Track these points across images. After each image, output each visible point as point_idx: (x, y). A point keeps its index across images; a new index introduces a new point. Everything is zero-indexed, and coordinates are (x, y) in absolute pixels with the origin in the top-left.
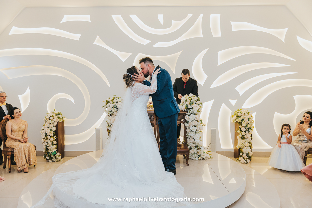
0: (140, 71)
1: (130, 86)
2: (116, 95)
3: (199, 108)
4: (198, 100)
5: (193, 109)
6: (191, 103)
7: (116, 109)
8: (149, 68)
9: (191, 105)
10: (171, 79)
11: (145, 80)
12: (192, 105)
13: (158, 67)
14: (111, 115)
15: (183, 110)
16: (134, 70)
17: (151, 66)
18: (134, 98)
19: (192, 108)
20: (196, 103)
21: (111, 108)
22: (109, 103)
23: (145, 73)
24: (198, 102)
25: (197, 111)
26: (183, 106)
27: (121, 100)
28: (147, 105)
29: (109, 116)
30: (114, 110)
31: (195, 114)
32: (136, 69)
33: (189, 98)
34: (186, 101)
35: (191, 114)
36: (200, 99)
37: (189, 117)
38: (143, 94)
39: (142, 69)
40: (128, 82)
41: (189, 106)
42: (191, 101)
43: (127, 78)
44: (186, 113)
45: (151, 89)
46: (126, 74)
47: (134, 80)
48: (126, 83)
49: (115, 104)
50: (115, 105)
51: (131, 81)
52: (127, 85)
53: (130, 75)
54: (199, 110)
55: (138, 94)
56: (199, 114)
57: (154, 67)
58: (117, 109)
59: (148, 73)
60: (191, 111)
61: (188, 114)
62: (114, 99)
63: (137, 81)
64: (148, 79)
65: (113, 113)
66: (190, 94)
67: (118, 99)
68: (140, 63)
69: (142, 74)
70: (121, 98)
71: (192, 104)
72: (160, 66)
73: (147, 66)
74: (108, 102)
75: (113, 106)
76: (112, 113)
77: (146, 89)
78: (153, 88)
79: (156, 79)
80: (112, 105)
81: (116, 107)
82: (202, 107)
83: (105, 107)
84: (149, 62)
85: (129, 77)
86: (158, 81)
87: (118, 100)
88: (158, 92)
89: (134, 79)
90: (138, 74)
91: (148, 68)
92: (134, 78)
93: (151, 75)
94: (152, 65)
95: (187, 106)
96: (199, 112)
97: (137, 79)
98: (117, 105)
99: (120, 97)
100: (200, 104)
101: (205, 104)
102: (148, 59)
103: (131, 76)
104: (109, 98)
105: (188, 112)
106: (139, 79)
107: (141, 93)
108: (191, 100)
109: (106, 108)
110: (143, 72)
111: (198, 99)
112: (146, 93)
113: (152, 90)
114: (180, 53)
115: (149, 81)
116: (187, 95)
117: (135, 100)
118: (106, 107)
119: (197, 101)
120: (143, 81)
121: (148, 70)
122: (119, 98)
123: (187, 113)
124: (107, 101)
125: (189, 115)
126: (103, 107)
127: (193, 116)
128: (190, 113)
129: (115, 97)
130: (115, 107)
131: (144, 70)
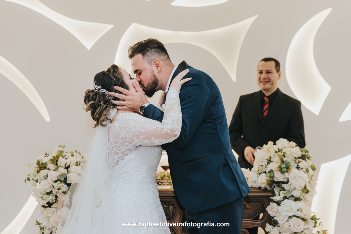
0: (131, 79)
1: (104, 123)
2: (64, 146)
3: (308, 180)
4: (303, 157)
5: (290, 183)
6: (283, 166)
7: (64, 187)
8: (156, 71)
9: (283, 173)
10: (221, 99)
11: (146, 105)
12: (286, 174)
13: (183, 66)
14: (49, 205)
15: (260, 188)
16: (114, 76)
17: (162, 63)
18: (116, 157)
19: (286, 180)
20: (298, 168)
21: (51, 182)
22: (45, 168)
23: (146, 84)
24: (303, 164)
25: (303, 191)
26: (260, 176)
27: (79, 159)
28: (157, 172)
29: (43, 206)
30: (59, 189)
31: (297, 199)
32: (121, 75)
33: (276, 152)
34: (269, 161)
35: (285, 198)
36: (310, 154)
37: (280, 208)
38: (141, 144)
39: (138, 72)
40: (97, 111)
41: (279, 177)
42: (283, 162)
43: (93, 99)
44: (269, 196)
45: (166, 129)
46: (92, 88)
47: (115, 106)
48: (93, 114)
49: (62, 170)
50: (62, 176)
51: (107, 107)
52: (94, 119)
53: (104, 90)
54: (308, 188)
55: (127, 143)
56: (309, 198)
57: (173, 66)
58: (69, 185)
59: (153, 83)
60: (285, 190)
61: (277, 198)
62: (61, 158)
63: (124, 107)
64: (155, 100)
65: (56, 197)
66: (281, 139)
67: (72, 156)
68: (131, 56)
69: (137, 88)
70: (79, 153)
71: (288, 168)
72: (189, 63)
73: (150, 63)
74: (42, 166)
75: (56, 179)
76: (54, 198)
77: (151, 129)
78: (169, 127)
79: (179, 100)
80: (53, 175)
81: (65, 181)
82: (316, 179)
83: (32, 181)
84: (157, 52)
85: (100, 98)
86: (183, 107)
87: (71, 160)
88: (185, 136)
89: (116, 102)
90: (127, 88)
91: (153, 71)
92: (116, 99)
93: (162, 88)
94: (166, 59)
95: (273, 177)
96: (307, 192)
97: (124, 103)
98: (68, 176)
99: (76, 151)
100: (310, 170)
101: (325, 169)
102: (154, 43)
103: (107, 92)
104: (46, 154)
105: (276, 192)
106: (130, 103)
107: (136, 140)
108: (285, 159)
109: (35, 183)
110: (140, 82)
111: (304, 153)
112: (149, 142)
113: (167, 133)
114: (249, 22)
115: (159, 107)
116: (270, 143)
117: (122, 163)
118: (37, 181)
119: (300, 160)
120: (142, 108)
121: (154, 76)
122: (75, 154)
123: (274, 195)
124: (38, 163)
125: (278, 203)
126: (27, 182)
127: (289, 206)
128: (282, 195)
129: (61, 152)
130: (62, 179)
131: (142, 76)
